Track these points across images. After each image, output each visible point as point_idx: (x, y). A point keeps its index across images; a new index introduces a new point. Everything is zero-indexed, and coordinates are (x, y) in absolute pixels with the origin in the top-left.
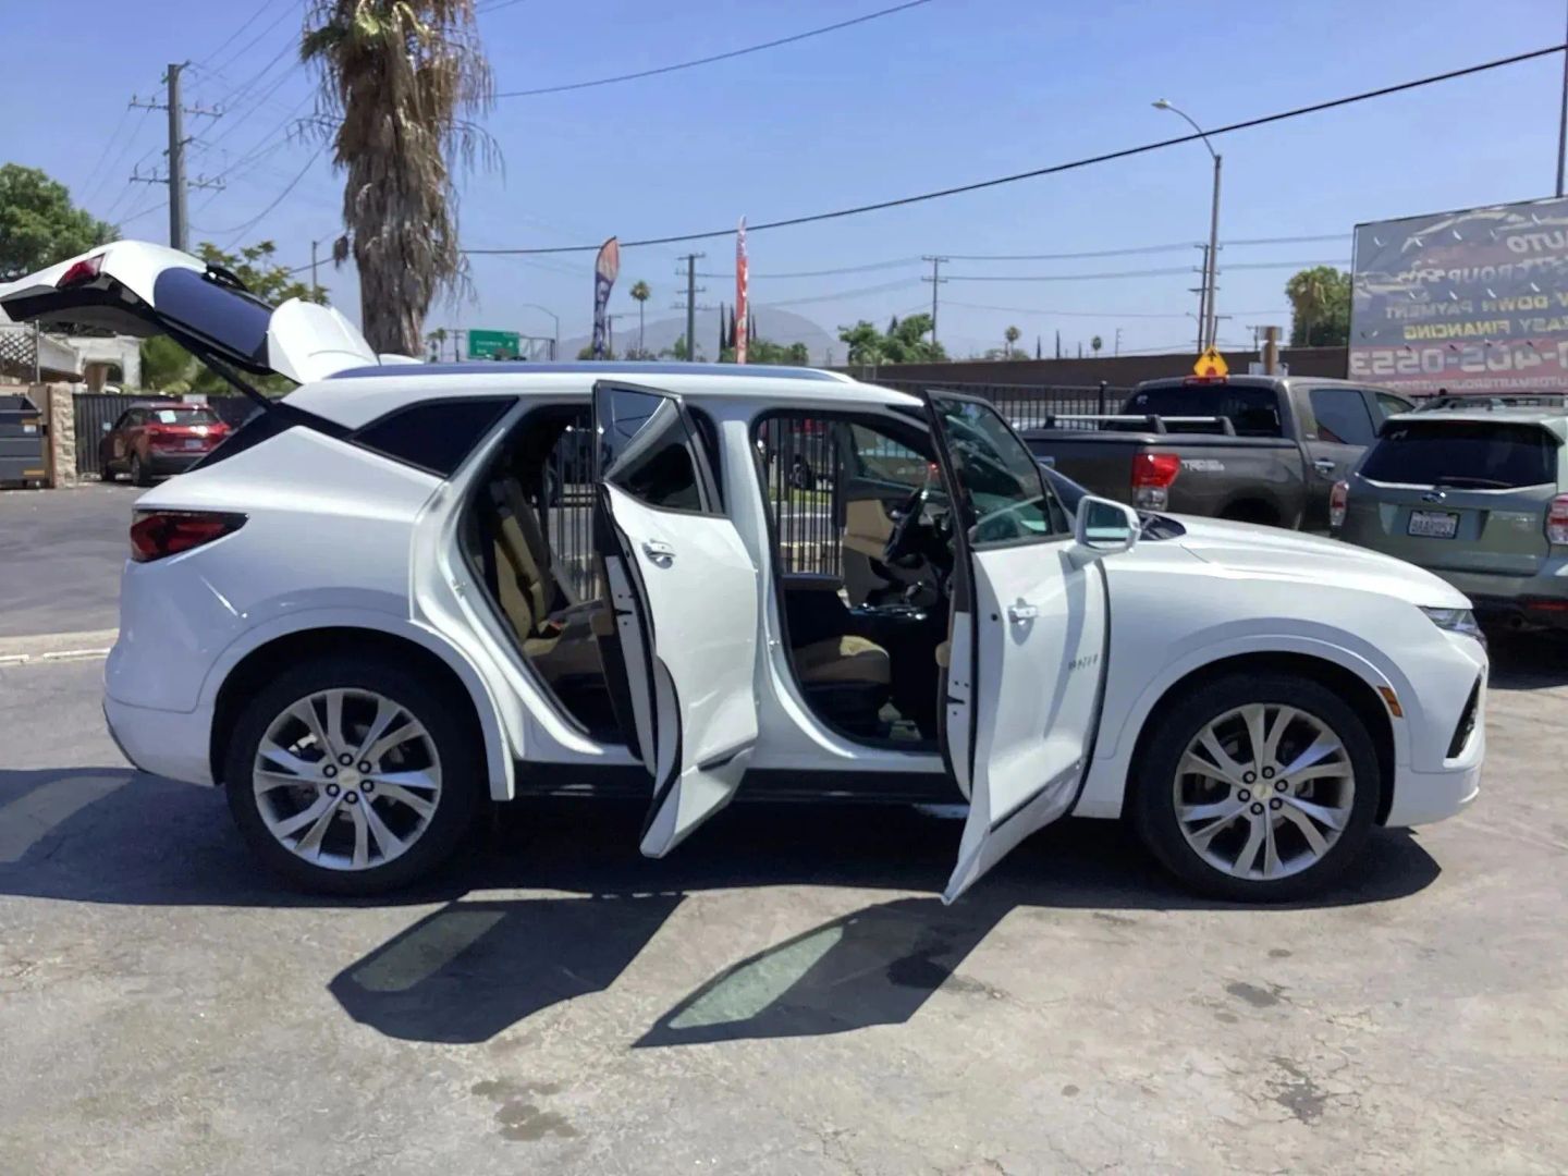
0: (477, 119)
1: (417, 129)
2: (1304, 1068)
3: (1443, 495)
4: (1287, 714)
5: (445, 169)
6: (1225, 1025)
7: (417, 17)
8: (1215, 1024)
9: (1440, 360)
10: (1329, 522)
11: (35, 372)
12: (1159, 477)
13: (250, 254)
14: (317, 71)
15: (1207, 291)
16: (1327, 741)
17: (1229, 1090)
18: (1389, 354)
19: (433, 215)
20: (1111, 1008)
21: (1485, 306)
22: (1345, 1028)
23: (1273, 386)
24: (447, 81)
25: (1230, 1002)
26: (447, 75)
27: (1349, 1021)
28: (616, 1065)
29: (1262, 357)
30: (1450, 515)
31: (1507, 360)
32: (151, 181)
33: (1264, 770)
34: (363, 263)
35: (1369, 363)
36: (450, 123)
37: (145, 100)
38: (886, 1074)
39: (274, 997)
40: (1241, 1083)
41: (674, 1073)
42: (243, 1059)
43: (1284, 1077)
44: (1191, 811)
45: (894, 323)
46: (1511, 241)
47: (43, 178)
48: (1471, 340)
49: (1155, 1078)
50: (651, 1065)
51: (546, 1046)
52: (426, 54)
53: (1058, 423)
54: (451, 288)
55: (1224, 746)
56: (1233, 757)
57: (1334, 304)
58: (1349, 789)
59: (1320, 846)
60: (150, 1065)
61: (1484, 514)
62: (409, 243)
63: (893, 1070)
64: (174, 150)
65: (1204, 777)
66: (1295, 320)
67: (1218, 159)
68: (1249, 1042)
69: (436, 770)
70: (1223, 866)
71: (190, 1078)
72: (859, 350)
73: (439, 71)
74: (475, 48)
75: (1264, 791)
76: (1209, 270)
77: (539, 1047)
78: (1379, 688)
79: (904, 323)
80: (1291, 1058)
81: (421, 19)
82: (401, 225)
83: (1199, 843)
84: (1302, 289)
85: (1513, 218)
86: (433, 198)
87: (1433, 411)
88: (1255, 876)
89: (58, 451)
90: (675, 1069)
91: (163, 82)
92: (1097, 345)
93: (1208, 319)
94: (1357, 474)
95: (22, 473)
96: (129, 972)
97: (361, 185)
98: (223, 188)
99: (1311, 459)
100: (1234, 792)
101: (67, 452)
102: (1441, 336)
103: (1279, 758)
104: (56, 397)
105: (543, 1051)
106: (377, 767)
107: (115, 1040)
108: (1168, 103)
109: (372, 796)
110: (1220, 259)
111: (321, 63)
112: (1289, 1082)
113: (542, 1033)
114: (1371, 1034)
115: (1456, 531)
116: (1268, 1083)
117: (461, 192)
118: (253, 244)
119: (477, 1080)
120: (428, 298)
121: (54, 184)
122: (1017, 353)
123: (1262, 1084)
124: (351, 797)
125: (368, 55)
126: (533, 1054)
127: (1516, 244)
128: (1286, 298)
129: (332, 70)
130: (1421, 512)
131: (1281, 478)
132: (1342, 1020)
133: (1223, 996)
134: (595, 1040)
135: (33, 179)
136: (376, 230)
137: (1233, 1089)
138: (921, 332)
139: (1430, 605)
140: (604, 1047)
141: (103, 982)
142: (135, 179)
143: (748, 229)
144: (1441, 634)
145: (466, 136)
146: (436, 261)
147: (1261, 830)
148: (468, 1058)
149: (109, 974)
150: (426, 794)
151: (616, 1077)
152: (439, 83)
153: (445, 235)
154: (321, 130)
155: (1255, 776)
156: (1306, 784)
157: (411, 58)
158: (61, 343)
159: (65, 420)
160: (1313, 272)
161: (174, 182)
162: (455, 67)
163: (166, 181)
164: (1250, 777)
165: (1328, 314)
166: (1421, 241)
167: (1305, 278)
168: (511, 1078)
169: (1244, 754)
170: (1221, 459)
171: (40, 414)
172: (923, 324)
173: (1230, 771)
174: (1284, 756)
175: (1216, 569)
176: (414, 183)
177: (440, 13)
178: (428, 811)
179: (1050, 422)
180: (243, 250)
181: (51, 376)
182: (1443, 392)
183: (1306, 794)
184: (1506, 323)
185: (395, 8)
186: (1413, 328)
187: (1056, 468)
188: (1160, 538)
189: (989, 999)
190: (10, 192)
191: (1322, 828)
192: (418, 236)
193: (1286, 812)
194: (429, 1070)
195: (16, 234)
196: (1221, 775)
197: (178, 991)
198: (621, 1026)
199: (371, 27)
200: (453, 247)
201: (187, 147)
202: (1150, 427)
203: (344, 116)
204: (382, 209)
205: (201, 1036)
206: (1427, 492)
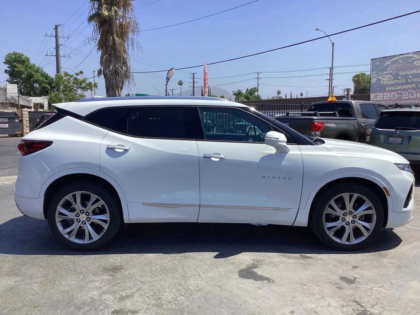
0: (135, 37)
1: (119, 40)
2: (364, 305)
3: (398, 132)
4: (356, 196)
5: (127, 51)
6: (340, 290)
7: (119, 10)
8: (336, 290)
9: (396, 96)
10: (366, 140)
11: (19, 106)
12: (318, 128)
13: (77, 74)
14: (93, 25)
15: (331, 80)
16: (368, 204)
17: (341, 312)
18: (381, 94)
19: (124, 63)
20: (305, 285)
21: (409, 80)
22: (376, 291)
23: (350, 103)
24: (127, 28)
25: (341, 283)
26: (127, 26)
27: (377, 289)
28: (155, 305)
29: (346, 97)
30: (400, 138)
31: (415, 95)
32: (51, 56)
33: (349, 212)
34: (105, 76)
35: (376, 97)
36: (128, 38)
37: (49, 35)
38: (237, 307)
39: (58, 282)
40: (345, 309)
41: (172, 307)
42: (45, 303)
43: (358, 308)
44: (328, 224)
45: (247, 90)
46: (415, 62)
47: (23, 56)
48: (404, 90)
49: (318, 308)
50: (166, 305)
51: (135, 298)
52: (121, 20)
53: (290, 115)
54: (129, 82)
55: (337, 205)
56: (340, 208)
57: (365, 83)
58: (375, 217)
59: (366, 234)
60: (17, 305)
61: (410, 138)
62: (117, 70)
63: (239, 306)
64: (57, 48)
65: (332, 214)
66: (354, 87)
67: (333, 44)
68: (347, 296)
69: (108, 214)
70: (338, 240)
71: (28, 309)
72: (238, 97)
73: (125, 24)
74: (134, 18)
75: (349, 218)
76: (331, 74)
77: (133, 298)
78: (383, 187)
79: (250, 90)
80: (359, 301)
81: (120, 11)
82: (115, 66)
83: (331, 234)
84: (356, 79)
85: (415, 56)
86: (124, 59)
87: (394, 109)
88: (347, 243)
89: (25, 127)
90: (173, 306)
91: (54, 30)
92: (302, 95)
93: (331, 87)
94: (373, 127)
95: (15, 133)
96: (17, 275)
97: (104, 55)
98: (70, 57)
99: (360, 123)
100: (341, 218)
101: (27, 127)
102: (396, 89)
103: (354, 208)
104: (24, 112)
105: (134, 300)
106: (91, 214)
107: (8, 297)
108: (319, 29)
109: (90, 222)
110: (334, 71)
111: (93, 23)
112: (359, 309)
113: (135, 294)
114: (384, 293)
115: (402, 142)
116: (353, 309)
117: (131, 57)
118: (78, 72)
119: (113, 309)
120: (123, 85)
121: (26, 57)
122: (280, 97)
123: (351, 310)
124: (84, 222)
125: (106, 21)
126: (131, 301)
127: (417, 63)
128: (352, 81)
129: (96, 25)
130: (392, 137)
131: (352, 128)
132: (375, 289)
133: (339, 281)
134: (150, 296)
135: (21, 56)
136: (109, 67)
137: (342, 312)
138: (254, 92)
139: (397, 163)
140: (152, 298)
141: (9, 278)
142: (47, 55)
143: (207, 65)
144: (401, 172)
145: (132, 42)
146: (125, 75)
147: (349, 230)
148: (111, 302)
149: (11, 276)
150: (105, 221)
151: (155, 308)
152: (125, 28)
153: (127, 69)
154: (94, 41)
155: (347, 214)
156: (362, 216)
157: (117, 21)
158: (28, 98)
159: (26, 118)
160: (359, 74)
161: (57, 56)
162: (129, 24)
163: (55, 56)
164: (345, 214)
165: (364, 85)
166: (390, 63)
167: (357, 76)
168: (124, 309)
169: (343, 207)
170: (335, 123)
171: (20, 117)
172: (255, 90)
173: (339, 212)
174: (355, 208)
175: (333, 153)
176: (119, 54)
177: (125, 10)
178: (106, 226)
179: (288, 114)
180: (75, 73)
181: (23, 107)
182: (396, 104)
183: (362, 219)
184: (415, 85)
185: (113, 8)
186: (388, 87)
187: (289, 126)
188: (318, 144)
189: (268, 282)
190: (14, 59)
191: (367, 229)
192: (120, 69)
193: (356, 224)
194: (99, 306)
195: (16, 70)
196: (337, 214)
197: (30, 281)
198: (158, 292)
199: (106, 13)
200: (129, 71)
201: (60, 47)
202: (315, 115)
203: (100, 37)
204: (110, 62)
205: (33, 295)
206: (394, 131)
